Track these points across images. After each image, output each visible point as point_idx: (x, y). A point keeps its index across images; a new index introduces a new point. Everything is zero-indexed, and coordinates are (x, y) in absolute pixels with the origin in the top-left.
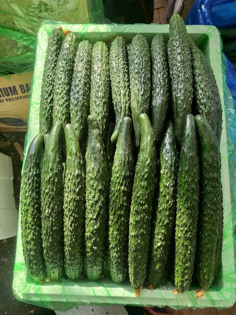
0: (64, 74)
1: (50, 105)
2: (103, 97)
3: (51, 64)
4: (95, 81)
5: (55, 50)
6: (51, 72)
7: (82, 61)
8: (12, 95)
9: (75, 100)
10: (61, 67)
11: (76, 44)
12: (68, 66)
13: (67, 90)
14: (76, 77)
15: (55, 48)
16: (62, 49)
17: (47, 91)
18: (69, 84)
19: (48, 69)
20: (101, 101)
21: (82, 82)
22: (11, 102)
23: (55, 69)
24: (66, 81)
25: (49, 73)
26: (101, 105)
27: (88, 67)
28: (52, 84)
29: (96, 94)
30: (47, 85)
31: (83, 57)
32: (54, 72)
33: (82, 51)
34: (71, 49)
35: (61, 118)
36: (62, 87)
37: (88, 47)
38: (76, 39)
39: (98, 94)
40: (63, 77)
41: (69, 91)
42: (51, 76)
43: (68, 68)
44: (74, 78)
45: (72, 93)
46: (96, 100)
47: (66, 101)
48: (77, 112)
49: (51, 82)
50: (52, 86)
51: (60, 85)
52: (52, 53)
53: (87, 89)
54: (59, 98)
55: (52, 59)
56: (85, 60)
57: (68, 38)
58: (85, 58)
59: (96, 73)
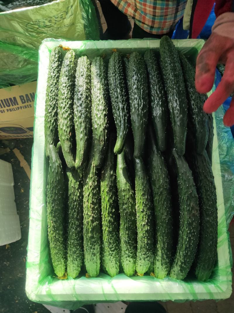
0: (66, 89)
1: (54, 118)
2: (104, 110)
3: (54, 80)
4: (95, 95)
5: (57, 67)
6: (54, 87)
7: (82, 76)
8: (13, 105)
9: (79, 113)
10: (63, 83)
11: (76, 60)
12: (70, 81)
13: (70, 104)
14: (78, 91)
15: (56, 64)
16: (63, 66)
17: (51, 105)
18: (72, 98)
19: (51, 85)
20: (102, 113)
21: (83, 95)
22: (11, 112)
23: (57, 84)
24: (69, 96)
25: (52, 89)
26: (102, 117)
27: (88, 81)
28: (56, 98)
29: (97, 107)
30: (50, 99)
31: (83, 72)
32: (56, 87)
33: (81, 67)
34: (71, 66)
35: (66, 130)
36: (65, 102)
37: (87, 63)
38: (75, 55)
39: (99, 107)
40: (66, 93)
41: (72, 105)
42: (54, 91)
43: (70, 84)
44: (76, 92)
45: (75, 106)
46: (97, 112)
47: (70, 114)
48: (81, 123)
49: (54, 97)
50: (55, 100)
51: (63, 99)
52: (54, 70)
53: (88, 102)
54: (64, 112)
55: (54, 76)
56: (85, 75)
57: (68, 55)
58: (85, 73)
59: (96, 87)
